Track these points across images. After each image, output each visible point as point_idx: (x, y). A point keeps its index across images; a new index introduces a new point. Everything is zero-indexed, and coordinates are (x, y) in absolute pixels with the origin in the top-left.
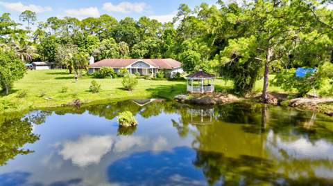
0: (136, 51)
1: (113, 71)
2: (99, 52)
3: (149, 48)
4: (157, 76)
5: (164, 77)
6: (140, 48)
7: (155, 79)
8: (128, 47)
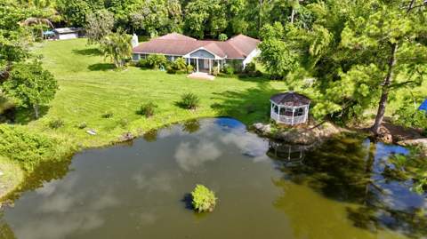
0: (192, 15)
1: (164, 60)
2: (142, 18)
3: (209, 11)
4: (225, 72)
5: (235, 73)
6: (197, 11)
7: (221, 76)
8: (180, 7)
